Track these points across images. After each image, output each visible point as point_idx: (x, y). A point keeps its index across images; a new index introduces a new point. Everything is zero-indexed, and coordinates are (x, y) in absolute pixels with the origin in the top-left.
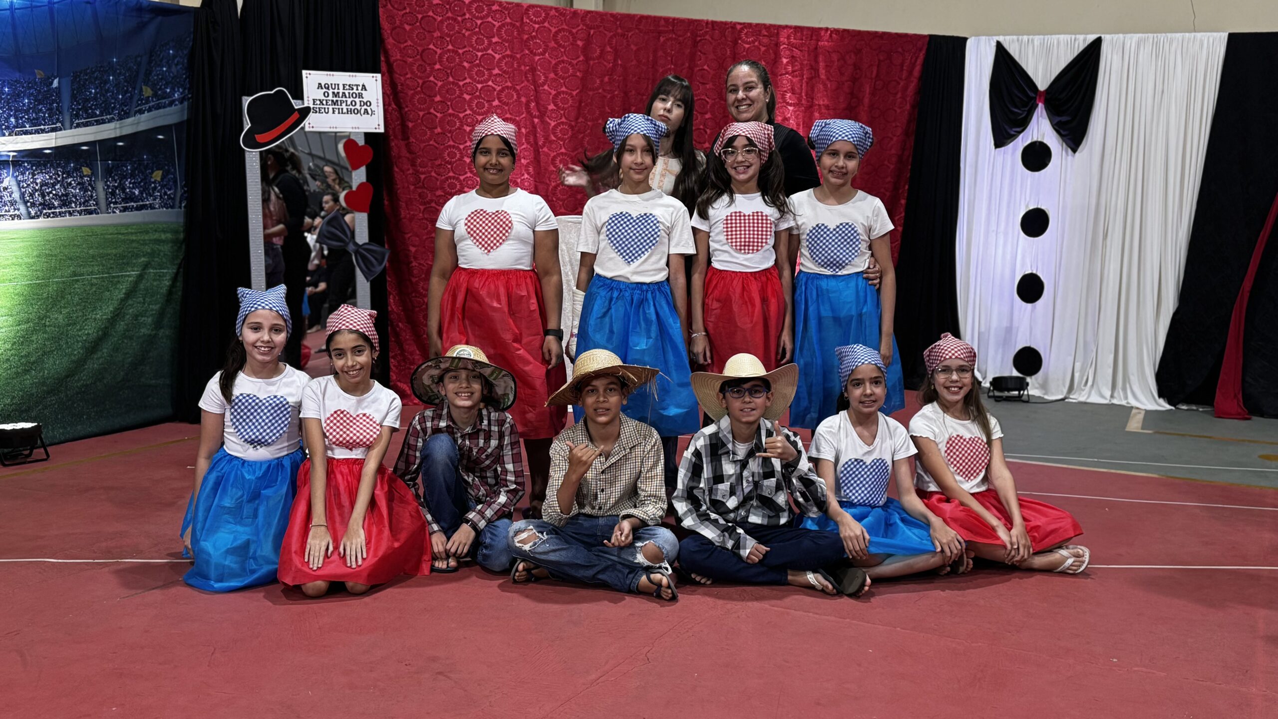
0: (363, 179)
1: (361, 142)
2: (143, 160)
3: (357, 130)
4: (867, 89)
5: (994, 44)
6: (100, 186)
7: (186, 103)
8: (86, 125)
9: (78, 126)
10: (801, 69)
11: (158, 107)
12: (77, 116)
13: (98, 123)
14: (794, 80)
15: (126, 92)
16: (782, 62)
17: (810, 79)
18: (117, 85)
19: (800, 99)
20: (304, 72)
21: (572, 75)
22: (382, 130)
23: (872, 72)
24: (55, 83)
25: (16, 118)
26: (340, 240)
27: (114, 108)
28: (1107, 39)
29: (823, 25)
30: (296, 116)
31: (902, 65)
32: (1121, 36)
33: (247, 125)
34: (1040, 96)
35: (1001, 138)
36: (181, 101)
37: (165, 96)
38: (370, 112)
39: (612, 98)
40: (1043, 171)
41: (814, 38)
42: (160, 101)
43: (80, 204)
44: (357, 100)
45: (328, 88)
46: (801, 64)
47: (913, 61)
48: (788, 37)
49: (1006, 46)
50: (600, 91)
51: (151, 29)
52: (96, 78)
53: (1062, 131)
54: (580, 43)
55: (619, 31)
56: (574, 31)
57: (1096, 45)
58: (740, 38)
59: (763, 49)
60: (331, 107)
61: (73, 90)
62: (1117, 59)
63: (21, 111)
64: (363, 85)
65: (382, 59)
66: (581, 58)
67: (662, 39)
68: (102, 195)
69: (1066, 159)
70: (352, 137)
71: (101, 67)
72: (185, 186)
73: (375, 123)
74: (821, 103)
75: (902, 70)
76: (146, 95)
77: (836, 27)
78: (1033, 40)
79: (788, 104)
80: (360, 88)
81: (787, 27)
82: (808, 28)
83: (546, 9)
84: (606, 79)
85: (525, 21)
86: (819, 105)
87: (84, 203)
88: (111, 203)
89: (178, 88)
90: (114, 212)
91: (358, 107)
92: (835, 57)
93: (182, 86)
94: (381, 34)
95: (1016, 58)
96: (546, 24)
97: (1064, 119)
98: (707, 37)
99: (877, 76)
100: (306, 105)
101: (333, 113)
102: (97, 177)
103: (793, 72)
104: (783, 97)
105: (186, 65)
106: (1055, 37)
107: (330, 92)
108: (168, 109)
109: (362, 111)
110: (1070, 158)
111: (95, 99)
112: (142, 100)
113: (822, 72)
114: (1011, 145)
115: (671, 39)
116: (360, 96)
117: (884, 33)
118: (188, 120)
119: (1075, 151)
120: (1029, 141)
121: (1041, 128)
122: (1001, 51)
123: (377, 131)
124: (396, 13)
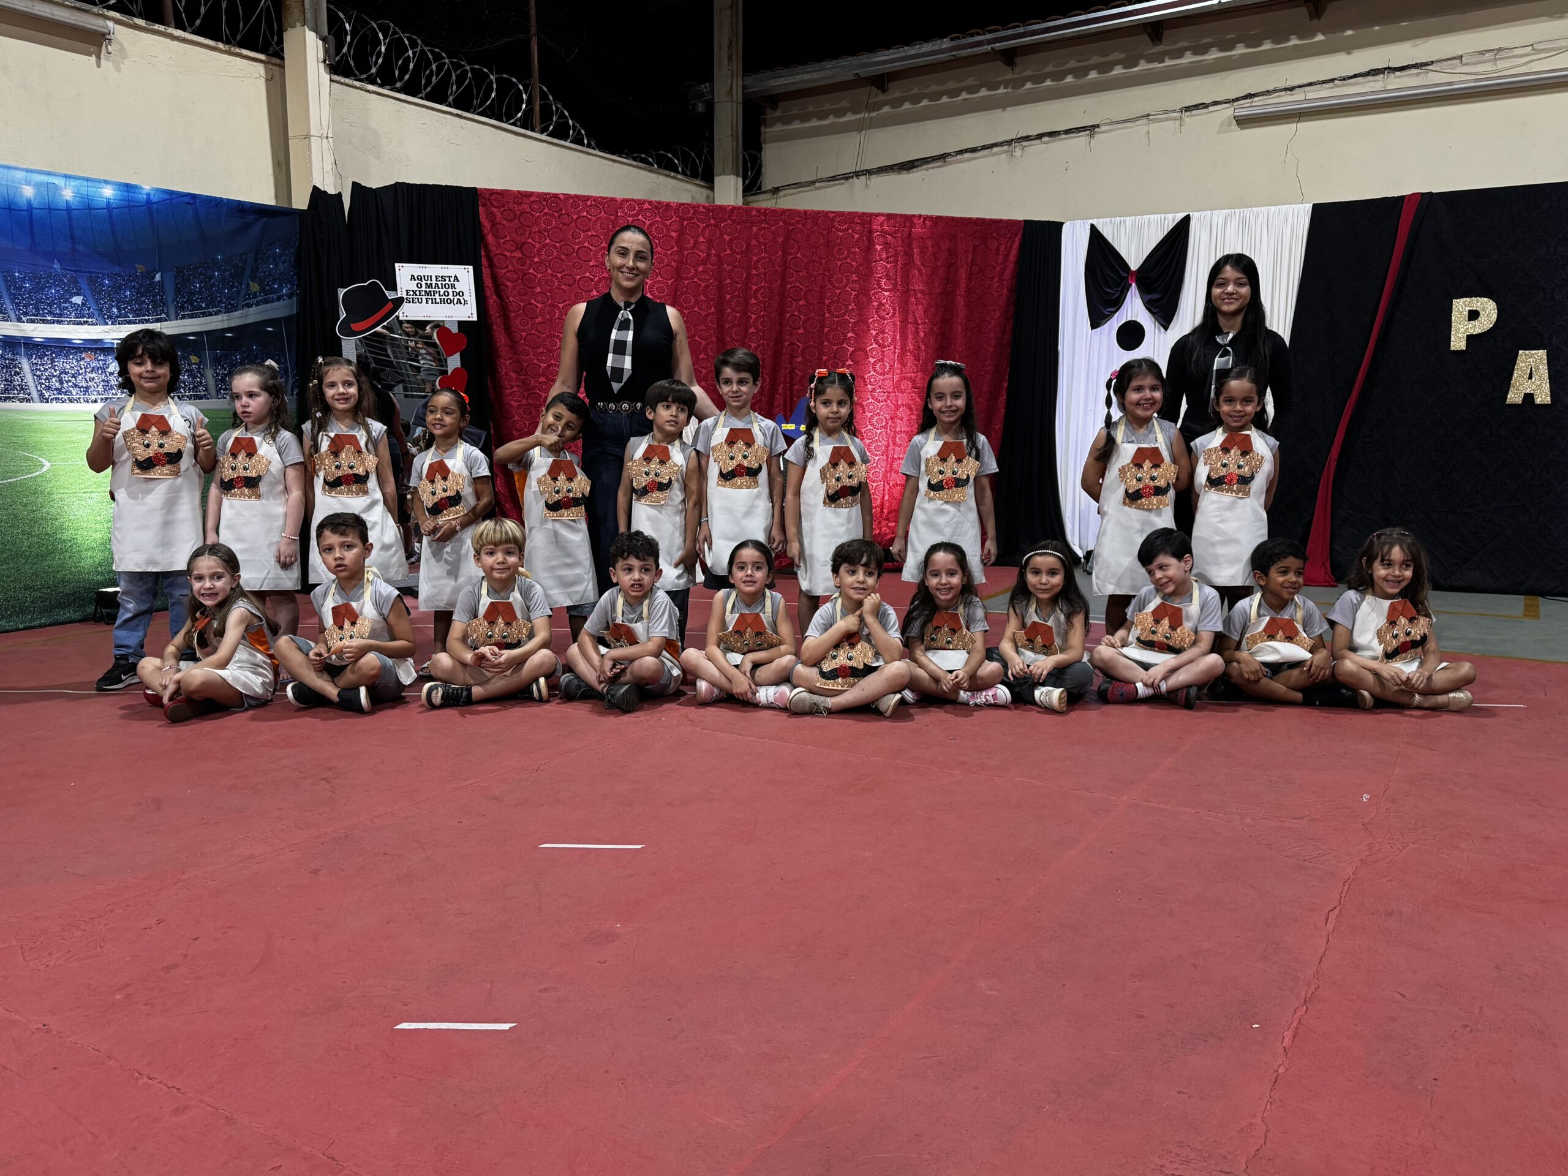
0: (458, 365)
1: (455, 329)
2: (253, 350)
3: (450, 319)
4: (963, 274)
5: (1088, 228)
6: (209, 373)
7: (295, 298)
8: (192, 317)
9: (184, 317)
10: (896, 256)
11: (266, 302)
12: (182, 308)
13: (204, 315)
14: (889, 266)
15: (233, 287)
16: (876, 250)
17: (906, 264)
18: (223, 280)
19: (895, 285)
20: (397, 265)
21: (667, 265)
22: (475, 318)
23: (967, 257)
24: (158, 277)
25: (119, 309)
27: (221, 301)
28: (1195, 216)
29: (917, 213)
30: (390, 306)
31: (998, 250)
32: (1209, 212)
33: (343, 315)
34: (1132, 276)
35: (1097, 319)
36: (290, 296)
37: (273, 291)
38: (463, 302)
39: (707, 287)
40: (1136, 350)
41: (907, 224)
42: (267, 296)
43: (189, 389)
44: (450, 291)
45: (421, 279)
46: (896, 251)
47: (1008, 245)
48: (882, 225)
49: (1100, 229)
50: (695, 280)
51: (256, 229)
52: (201, 274)
53: (1153, 309)
54: (674, 234)
55: (712, 222)
56: (668, 223)
57: (1185, 222)
58: (834, 226)
59: (857, 236)
60: (424, 298)
61: (177, 284)
62: (1205, 237)
63: (124, 302)
64: (455, 277)
65: (483, 253)
66: (675, 249)
67: (755, 229)
68: (211, 382)
69: (1159, 338)
70: (446, 326)
71: (205, 263)
72: (296, 375)
73: (468, 312)
74: (917, 288)
75: (998, 254)
76: (254, 290)
77: (930, 214)
78: (1125, 221)
79: (883, 290)
80: (452, 279)
81: (879, 214)
82: (901, 215)
83: (640, 203)
84: (700, 269)
85: (619, 214)
86: (915, 290)
87: (193, 389)
88: (221, 389)
89: (286, 284)
90: (224, 398)
91: (451, 297)
92: (929, 243)
93: (290, 282)
94: (481, 231)
95: (1110, 240)
96: (640, 217)
97: (1155, 296)
98: (800, 226)
99: (973, 261)
100: (399, 295)
101: (427, 303)
102: (205, 365)
103: (887, 258)
104: (879, 284)
105: (293, 263)
106: (1146, 218)
107: (423, 283)
108: (276, 303)
109: (455, 301)
110: (1162, 335)
111: (200, 292)
112: (249, 295)
113: (916, 257)
114: (1106, 325)
115: (764, 228)
116: (453, 286)
118: (298, 314)
119: (1166, 329)
120: (1124, 321)
121: (1134, 308)
122: (1095, 233)
123: (471, 319)
124: (495, 210)
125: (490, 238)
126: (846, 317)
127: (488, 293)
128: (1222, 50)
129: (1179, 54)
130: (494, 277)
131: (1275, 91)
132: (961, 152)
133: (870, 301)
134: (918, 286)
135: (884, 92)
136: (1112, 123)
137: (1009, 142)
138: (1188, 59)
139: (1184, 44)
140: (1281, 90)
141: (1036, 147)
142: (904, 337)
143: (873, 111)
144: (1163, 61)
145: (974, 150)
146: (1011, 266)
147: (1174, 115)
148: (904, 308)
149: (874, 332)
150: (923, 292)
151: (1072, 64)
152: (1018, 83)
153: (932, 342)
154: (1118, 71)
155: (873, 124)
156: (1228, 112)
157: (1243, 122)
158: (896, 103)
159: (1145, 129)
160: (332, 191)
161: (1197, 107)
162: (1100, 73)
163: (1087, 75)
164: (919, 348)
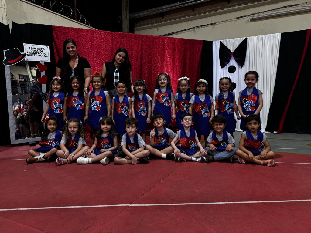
0: (44, 74)
1: (43, 64)
3: (42, 61)
4: (188, 54)
5: (219, 42)
14: (169, 51)
16: (166, 47)
17: (173, 51)
19: (171, 56)
20: (24, 44)
21: (108, 49)
22: (50, 62)
23: (189, 49)
26: (38, 92)
28: (248, 38)
30: (22, 56)
33: (5, 58)
34: (232, 54)
35: (223, 66)
38: (46, 56)
40: (234, 73)
41: (174, 40)
44: (42, 53)
45: (32, 49)
46: (171, 47)
47: (199, 47)
48: (167, 40)
49: (223, 42)
53: (238, 62)
54: (110, 40)
55: (121, 37)
56: (109, 37)
58: (154, 40)
59: (160, 43)
60: (33, 54)
62: (251, 43)
64: (44, 49)
66: (111, 44)
67: (133, 40)
69: (239, 70)
70: (40, 63)
73: (48, 59)
75: (197, 49)
77: (179, 38)
78: (229, 40)
80: (42, 49)
91: (42, 54)
92: (179, 45)
94: (53, 38)
95: (225, 45)
96: (101, 35)
97: (239, 59)
98: (145, 39)
100: (25, 53)
101: (34, 56)
103: (169, 49)
104: (166, 56)
106: (235, 39)
107: (33, 50)
109: (43, 56)
110: (241, 69)
113: (176, 49)
114: (225, 67)
115: (135, 40)
116: (43, 51)
117: (192, 39)
119: (242, 67)
120: (230, 66)
121: (233, 62)
122: (221, 43)
123: (48, 61)
124: (57, 32)
125: (56, 40)
126: (158, 64)
127: (56, 55)
128: (245, 5)
129: (234, 6)
130: (58, 51)
131: (259, 13)
132: (182, 31)
133: (164, 60)
134: (177, 57)
135: (163, 18)
136: (219, 22)
137: (194, 28)
138: (237, 7)
139: (236, 3)
140: (261, 12)
141: (200, 29)
142: (173, 71)
143: (160, 23)
144: (230, 8)
145: (185, 30)
146: (200, 52)
147: (234, 20)
148: (173, 63)
149: (165, 69)
150: (178, 58)
151: (208, 9)
152: (195, 15)
153: (181, 71)
154: (219, 11)
155: (160, 26)
156: (248, 18)
157: (252, 20)
158: (166, 21)
159: (227, 23)
160: (5, 24)
161: (240, 17)
162: (215, 11)
163: (212, 12)
164: (177, 73)
